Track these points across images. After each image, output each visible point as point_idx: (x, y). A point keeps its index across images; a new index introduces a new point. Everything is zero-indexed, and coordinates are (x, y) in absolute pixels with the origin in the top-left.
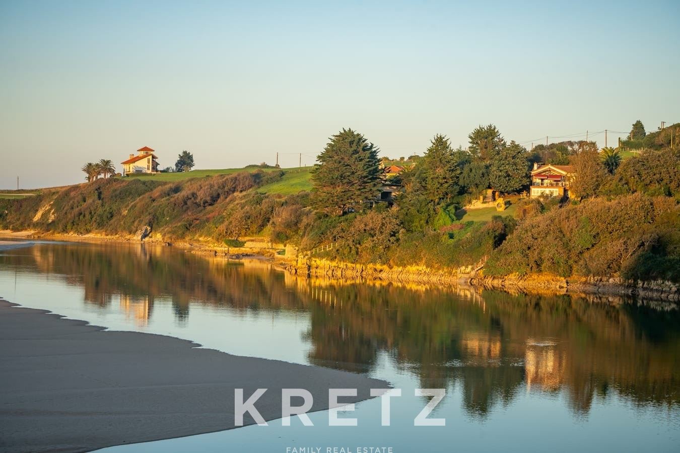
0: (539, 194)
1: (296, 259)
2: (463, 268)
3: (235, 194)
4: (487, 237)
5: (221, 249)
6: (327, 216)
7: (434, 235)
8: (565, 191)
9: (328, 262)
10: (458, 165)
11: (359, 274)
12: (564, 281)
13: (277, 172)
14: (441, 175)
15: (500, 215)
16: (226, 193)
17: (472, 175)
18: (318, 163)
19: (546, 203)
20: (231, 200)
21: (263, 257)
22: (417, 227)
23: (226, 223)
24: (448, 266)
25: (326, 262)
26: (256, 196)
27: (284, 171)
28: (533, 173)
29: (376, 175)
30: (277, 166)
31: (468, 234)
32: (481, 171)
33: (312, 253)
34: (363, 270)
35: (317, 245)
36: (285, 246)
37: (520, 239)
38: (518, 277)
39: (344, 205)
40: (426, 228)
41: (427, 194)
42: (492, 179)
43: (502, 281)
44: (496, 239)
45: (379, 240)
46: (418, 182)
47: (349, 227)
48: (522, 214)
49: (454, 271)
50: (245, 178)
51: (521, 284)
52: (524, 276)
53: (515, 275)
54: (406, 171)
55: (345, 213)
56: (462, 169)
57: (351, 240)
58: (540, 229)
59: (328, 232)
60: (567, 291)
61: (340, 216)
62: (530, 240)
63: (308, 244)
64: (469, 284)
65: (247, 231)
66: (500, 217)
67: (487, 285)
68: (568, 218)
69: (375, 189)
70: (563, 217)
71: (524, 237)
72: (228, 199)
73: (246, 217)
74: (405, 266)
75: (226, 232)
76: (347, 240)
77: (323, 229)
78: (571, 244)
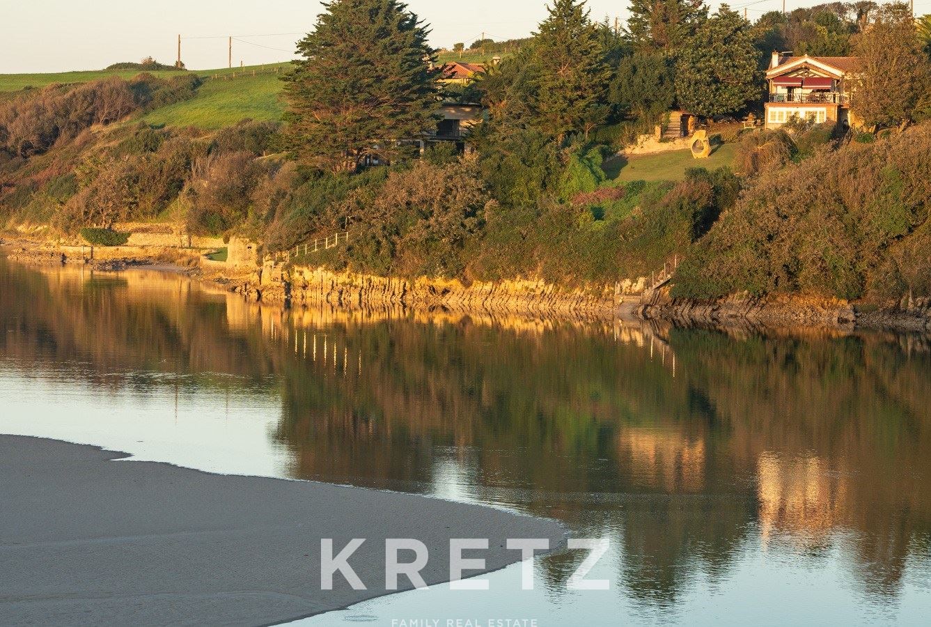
0: (785, 120)
1: (258, 268)
2: (626, 283)
3: (95, 128)
4: (677, 214)
5: (76, 249)
6: (322, 173)
7: (562, 213)
8: (841, 111)
9: (330, 274)
10: (606, 60)
11: (397, 299)
12: (848, 307)
13: (184, 77)
14: (569, 81)
15: (701, 166)
16: (73, 127)
17: (637, 80)
18: (300, 57)
19: (801, 140)
20: (86, 143)
21: (171, 267)
22: (522, 195)
23: (84, 192)
24: (594, 277)
25: (324, 274)
26: (143, 131)
27: (199, 76)
28: (770, 74)
29: (429, 83)
30: (179, 66)
31: (635, 210)
32: (657, 72)
33: (293, 255)
34: (405, 291)
35: (304, 237)
36: (227, 240)
37: (751, 218)
38: (747, 300)
39: (360, 150)
40: (541, 198)
41: (539, 123)
42: (681, 89)
43: (713, 310)
44: (698, 218)
45: (440, 224)
46: (520, 97)
47: (374, 197)
48: (749, 162)
49: (606, 290)
50: (115, 92)
51: (752, 315)
52: (760, 297)
53: (741, 297)
54: (491, 72)
55: (360, 168)
56: (615, 66)
57: (380, 226)
58: (794, 196)
59: (328, 208)
60: (855, 329)
61: (351, 174)
62: (771, 221)
63: (284, 237)
64: (641, 316)
65: (134, 210)
66: (702, 171)
67: (680, 318)
68: (854, 170)
69: (426, 113)
70: (843, 168)
71: (759, 215)
72: (78, 140)
73: (130, 177)
74: (498, 280)
75: (86, 213)
76: (371, 226)
77: (315, 203)
78: (864, 228)
